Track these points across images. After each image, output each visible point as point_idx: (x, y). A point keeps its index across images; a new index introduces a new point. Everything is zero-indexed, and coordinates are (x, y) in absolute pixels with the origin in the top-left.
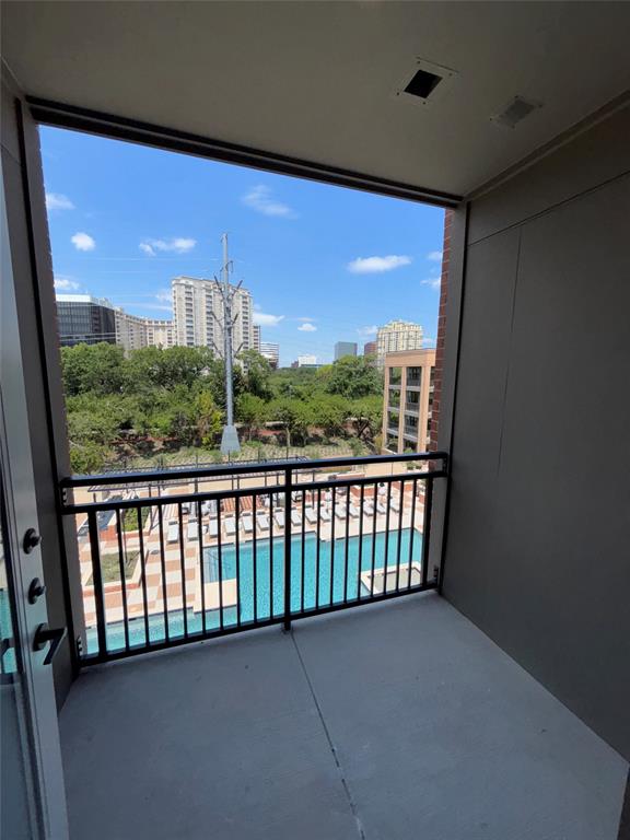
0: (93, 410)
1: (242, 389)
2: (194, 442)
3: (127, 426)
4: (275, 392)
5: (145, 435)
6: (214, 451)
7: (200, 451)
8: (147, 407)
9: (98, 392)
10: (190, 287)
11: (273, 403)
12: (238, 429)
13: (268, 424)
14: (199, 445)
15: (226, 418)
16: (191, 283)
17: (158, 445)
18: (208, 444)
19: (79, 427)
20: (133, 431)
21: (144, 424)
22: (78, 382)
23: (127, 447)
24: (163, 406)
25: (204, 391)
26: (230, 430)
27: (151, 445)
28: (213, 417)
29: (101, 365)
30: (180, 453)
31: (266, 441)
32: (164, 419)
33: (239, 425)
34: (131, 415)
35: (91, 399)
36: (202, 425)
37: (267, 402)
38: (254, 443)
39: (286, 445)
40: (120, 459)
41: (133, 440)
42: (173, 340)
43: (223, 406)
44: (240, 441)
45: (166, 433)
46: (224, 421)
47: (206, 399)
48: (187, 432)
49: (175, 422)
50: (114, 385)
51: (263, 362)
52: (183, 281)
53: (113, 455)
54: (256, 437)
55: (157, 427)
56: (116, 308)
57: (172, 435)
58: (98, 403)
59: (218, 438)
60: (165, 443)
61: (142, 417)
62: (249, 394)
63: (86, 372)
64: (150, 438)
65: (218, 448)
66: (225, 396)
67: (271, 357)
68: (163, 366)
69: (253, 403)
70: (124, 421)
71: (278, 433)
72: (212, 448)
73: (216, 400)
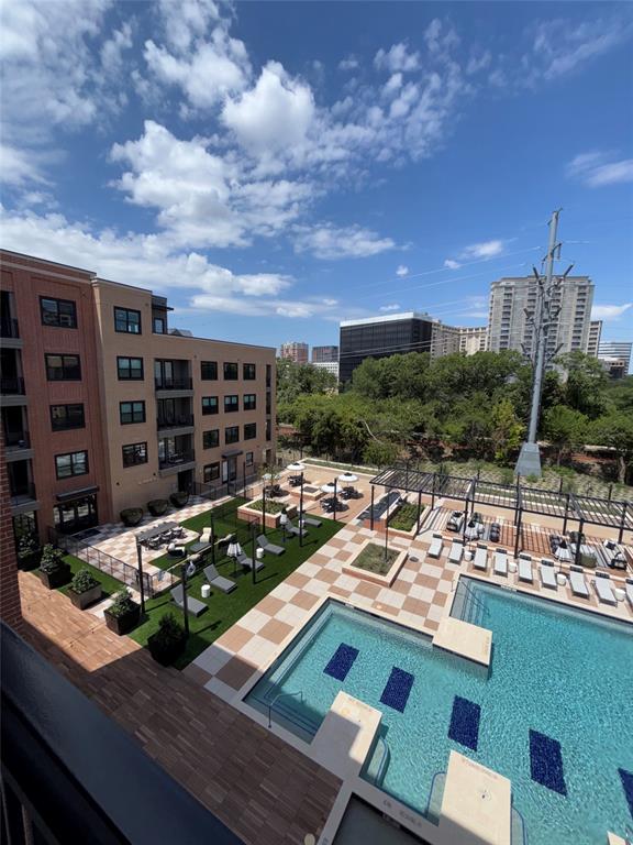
0: (395, 412)
1: (556, 400)
2: (486, 455)
3: (421, 429)
4: (610, 405)
5: (437, 440)
6: (505, 470)
7: (491, 465)
8: (440, 414)
9: (402, 396)
10: (510, 288)
11: (602, 421)
12: (541, 448)
13: (588, 447)
14: (491, 459)
15: (528, 433)
16: (512, 283)
17: (448, 452)
18: (501, 460)
19: (381, 425)
20: (426, 436)
21: (436, 430)
22: (390, 388)
23: (419, 449)
24: (458, 414)
25: (504, 400)
26: (531, 448)
27: (441, 450)
28: (511, 430)
29: (409, 373)
30: (468, 464)
31: (582, 469)
32: (455, 427)
33: (545, 444)
34: (425, 419)
35: (395, 401)
36: (497, 438)
37: (593, 419)
38: (563, 469)
39: (616, 481)
40: (411, 459)
41: (425, 444)
42: (486, 347)
43: (526, 419)
44: (542, 464)
45: (455, 441)
46: (524, 437)
47: (505, 410)
48: (479, 443)
49: (467, 431)
50: (419, 392)
51: (594, 366)
52: (503, 283)
53: (405, 454)
54: (567, 462)
55: (448, 434)
56: (435, 321)
57: (464, 443)
58: (400, 407)
59: (514, 455)
60: (454, 452)
61: (435, 422)
62: (564, 407)
63: (395, 378)
64: (441, 444)
65: (513, 467)
66: (530, 407)
67: (615, 359)
68: (463, 372)
69: (571, 419)
70: (418, 424)
71: (604, 462)
72: (505, 466)
73: (519, 412)
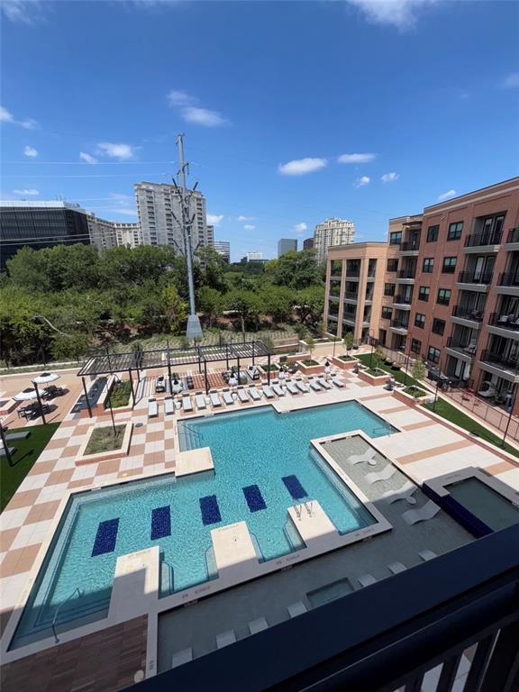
0: (76, 304)
1: (202, 283)
2: (164, 329)
3: (106, 316)
4: (230, 285)
5: (122, 325)
6: (180, 337)
7: (169, 336)
8: (121, 300)
9: (79, 288)
10: (151, 192)
11: (229, 294)
12: (200, 318)
13: (225, 312)
14: (168, 332)
15: (190, 308)
16: (151, 188)
17: (134, 332)
18: (175, 331)
19: (65, 319)
20: (112, 321)
21: (120, 315)
22: (61, 280)
23: (107, 334)
24: (135, 299)
25: (169, 285)
26: (194, 318)
27: (128, 332)
28: (178, 308)
29: (80, 264)
30: (153, 338)
31: (224, 327)
32: (136, 311)
33: (200, 314)
34: (109, 307)
35: (74, 294)
36: (169, 314)
37: (224, 293)
38: (214, 329)
39: (241, 331)
40: (102, 344)
41: (112, 328)
42: (139, 241)
43: (187, 298)
44: (202, 328)
45: (139, 323)
46: (188, 311)
47: (171, 292)
48: (157, 320)
49: (147, 312)
50: (93, 282)
51: (218, 258)
52: (144, 187)
53: (97, 342)
54: (215, 324)
55: (131, 317)
56: (88, 213)
57: (145, 323)
58: (80, 298)
59: (184, 325)
60: (139, 331)
61: (116, 308)
62: (207, 287)
63: (66, 270)
64: (126, 327)
65: (185, 334)
66: (187, 289)
67: (223, 253)
68: (131, 263)
69: (212, 295)
70: (103, 312)
71: (234, 320)
72: (179, 335)
73: (179, 293)
